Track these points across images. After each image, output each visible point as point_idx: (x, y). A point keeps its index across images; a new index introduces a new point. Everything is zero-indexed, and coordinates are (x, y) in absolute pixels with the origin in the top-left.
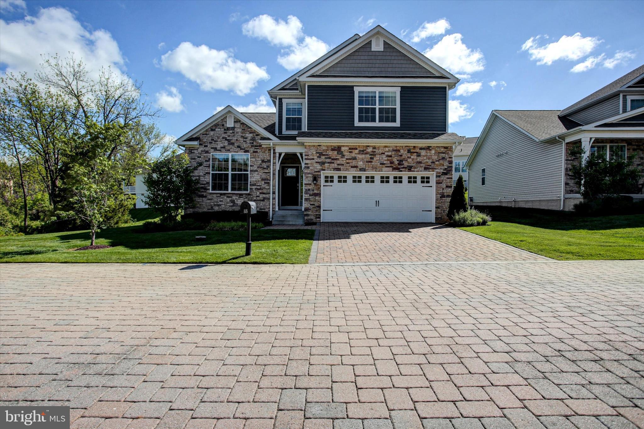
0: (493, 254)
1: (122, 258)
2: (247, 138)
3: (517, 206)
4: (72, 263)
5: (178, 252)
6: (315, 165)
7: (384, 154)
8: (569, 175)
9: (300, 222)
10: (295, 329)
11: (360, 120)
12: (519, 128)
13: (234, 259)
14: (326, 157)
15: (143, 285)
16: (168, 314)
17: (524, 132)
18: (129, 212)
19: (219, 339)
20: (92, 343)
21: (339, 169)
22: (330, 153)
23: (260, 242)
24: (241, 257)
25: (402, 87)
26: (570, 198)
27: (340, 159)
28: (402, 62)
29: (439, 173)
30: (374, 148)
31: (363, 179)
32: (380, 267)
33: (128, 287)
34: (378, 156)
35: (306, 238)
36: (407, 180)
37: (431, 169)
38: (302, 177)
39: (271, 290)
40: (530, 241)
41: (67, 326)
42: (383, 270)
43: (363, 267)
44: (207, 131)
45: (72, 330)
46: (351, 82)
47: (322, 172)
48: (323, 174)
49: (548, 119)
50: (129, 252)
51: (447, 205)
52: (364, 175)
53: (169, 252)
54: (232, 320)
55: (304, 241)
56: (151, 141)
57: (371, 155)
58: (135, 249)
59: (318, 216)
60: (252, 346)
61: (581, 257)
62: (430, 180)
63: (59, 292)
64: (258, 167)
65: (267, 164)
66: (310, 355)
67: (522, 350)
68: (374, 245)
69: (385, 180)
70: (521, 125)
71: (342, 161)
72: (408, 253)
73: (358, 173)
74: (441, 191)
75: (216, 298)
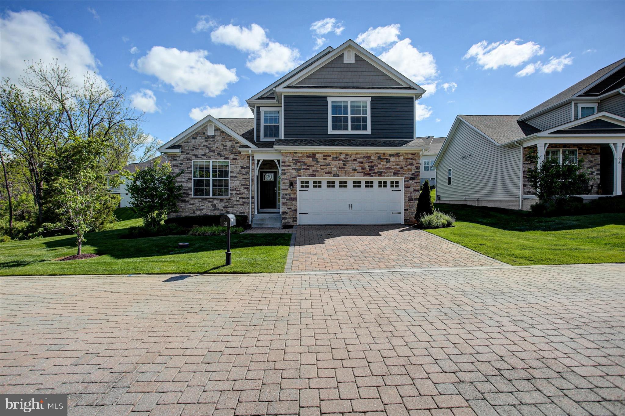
0: (454, 259)
1: (108, 269)
2: (226, 146)
3: (480, 205)
4: (60, 275)
5: (162, 261)
6: (292, 171)
7: (356, 160)
8: (527, 178)
9: (278, 225)
10: (269, 350)
11: (334, 128)
12: (481, 133)
13: (214, 269)
14: (302, 163)
15: (129, 302)
16: (153, 335)
17: (486, 136)
18: (114, 212)
19: (200, 362)
20: (82, 371)
21: (314, 175)
22: (306, 160)
23: (240, 249)
24: (221, 266)
25: (372, 97)
26: (527, 199)
27: (315, 166)
28: (372, 73)
29: (408, 178)
30: (347, 155)
31: (337, 184)
32: (350, 276)
33: (114, 304)
34: (351, 162)
35: (283, 244)
36: (378, 184)
37: (399, 174)
38: (279, 182)
39: (249, 305)
40: (489, 245)
41: (59, 352)
42: (353, 279)
43: (334, 276)
44: (188, 139)
45: (63, 356)
46: (325, 93)
47: (298, 178)
48: (299, 180)
49: (508, 124)
50: (114, 262)
51: (415, 207)
52: (337, 180)
53: (153, 261)
54: (212, 341)
55: (280, 247)
56: (135, 141)
57: (344, 161)
58: (120, 258)
59: (294, 219)
60: (229, 370)
61: (532, 262)
62: (399, 184)
63: (49, 311)
64: (238, 173)
65: (246, 170)
66: (282, 378)
67: (467, 369)
68: (346, 250)
69: (357, 184)
70: (483, 130)
71: (317, 167)
72: (377, 260)
73: (332, 179)
74: (409, 195)
75: (197, 316)
